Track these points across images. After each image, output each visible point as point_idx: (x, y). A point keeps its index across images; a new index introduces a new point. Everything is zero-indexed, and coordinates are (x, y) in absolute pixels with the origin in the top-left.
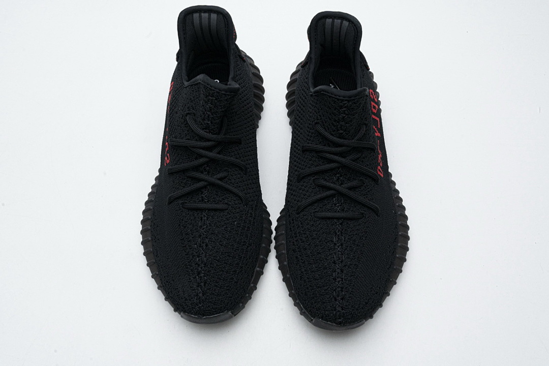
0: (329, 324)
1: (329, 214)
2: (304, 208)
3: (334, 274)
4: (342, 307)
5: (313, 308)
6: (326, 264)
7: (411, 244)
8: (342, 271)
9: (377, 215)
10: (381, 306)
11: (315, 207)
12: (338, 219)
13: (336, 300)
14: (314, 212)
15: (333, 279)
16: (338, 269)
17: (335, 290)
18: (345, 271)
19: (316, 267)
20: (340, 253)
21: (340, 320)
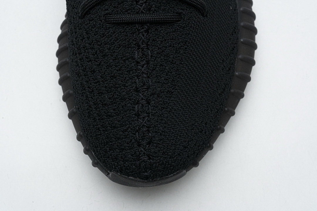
0: (132, 180)
1: (127, 17)
2: (91, 9)
3: (136, 107)
4: (148, 156)
5: (108, 157)
6: (124, 93)
7: (259, 55)
8: (149, 103)
9: (203, 15)
10: (211, 147)
11: (107, 7)
12: (142, 23)
13: (139, 145)
14: (104, 15)
15: (135, 115)
16: (142, 99)
17: (137, 131)
18: (153, 102)
19: (110, 98)
20: (145, 76)
21: (146, 174)
